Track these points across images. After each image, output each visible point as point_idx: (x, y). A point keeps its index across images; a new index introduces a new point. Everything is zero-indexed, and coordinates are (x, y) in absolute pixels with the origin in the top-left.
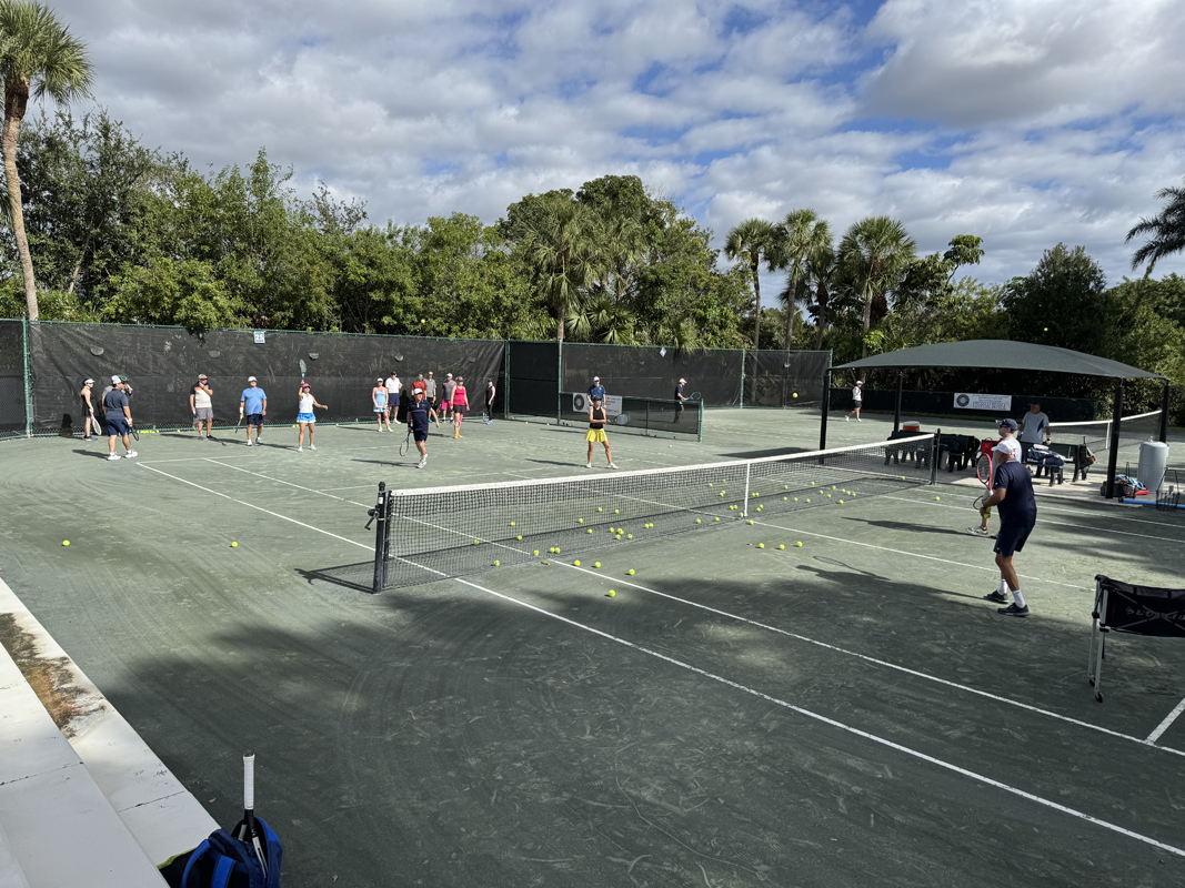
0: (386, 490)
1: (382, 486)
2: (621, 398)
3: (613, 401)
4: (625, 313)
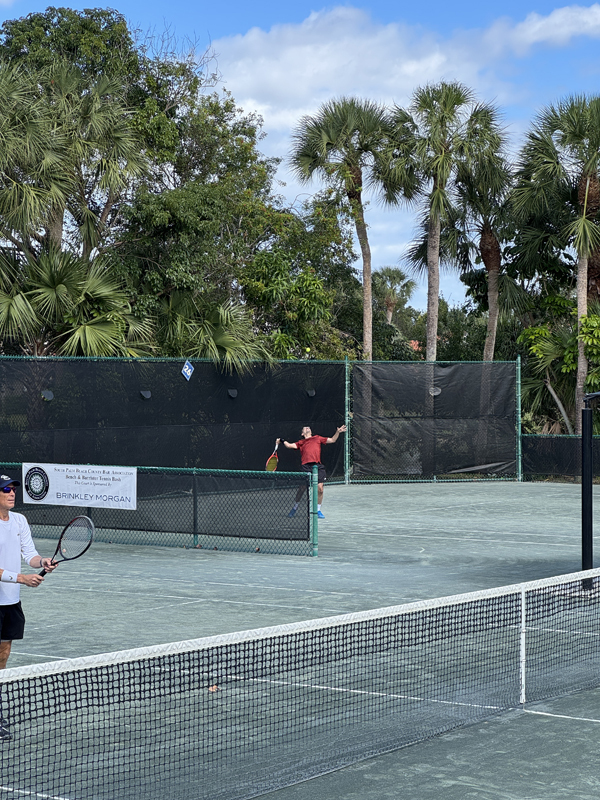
2: (134, 470)
3: (116, 477)
4: (105, 291)
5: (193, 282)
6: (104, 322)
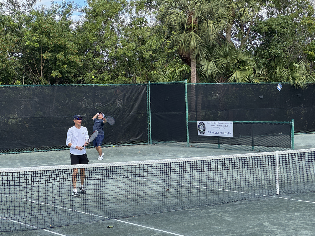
2: (232, 122)
3: (227, 125)
4: (245, 58)
5: (279, 53)
6: (245, 70)
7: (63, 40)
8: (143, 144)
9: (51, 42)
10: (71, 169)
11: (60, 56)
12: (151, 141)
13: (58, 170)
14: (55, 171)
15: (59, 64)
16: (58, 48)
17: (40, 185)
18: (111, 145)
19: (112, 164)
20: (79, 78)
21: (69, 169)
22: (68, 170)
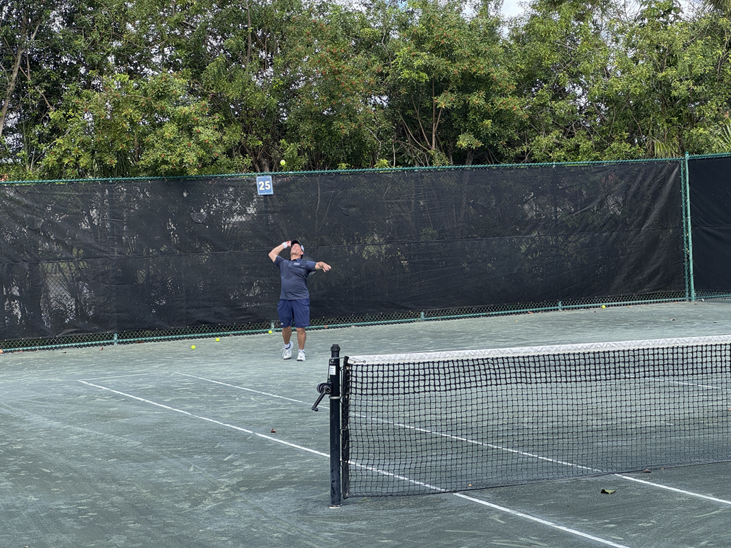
0: (342, 355)
1: (336, 350)
7: (482, 64)
8: (674, 301)
9: (455, 70)
10: (513, 358)
11: (476, 99)
12: (693, 292)
13: (483, 359)
14: (476, 363)
15: (475, 119)
16: (471, 82)
17: (443, 394)
18: (598, 304)
19: (608, 346)
20: (519, 150)
21: (507, 358)
22: (506, 361)
